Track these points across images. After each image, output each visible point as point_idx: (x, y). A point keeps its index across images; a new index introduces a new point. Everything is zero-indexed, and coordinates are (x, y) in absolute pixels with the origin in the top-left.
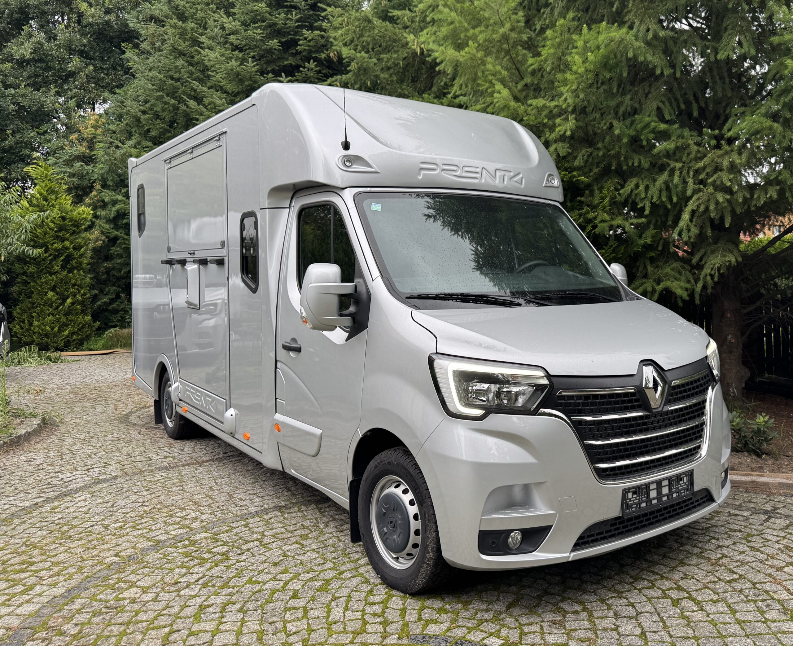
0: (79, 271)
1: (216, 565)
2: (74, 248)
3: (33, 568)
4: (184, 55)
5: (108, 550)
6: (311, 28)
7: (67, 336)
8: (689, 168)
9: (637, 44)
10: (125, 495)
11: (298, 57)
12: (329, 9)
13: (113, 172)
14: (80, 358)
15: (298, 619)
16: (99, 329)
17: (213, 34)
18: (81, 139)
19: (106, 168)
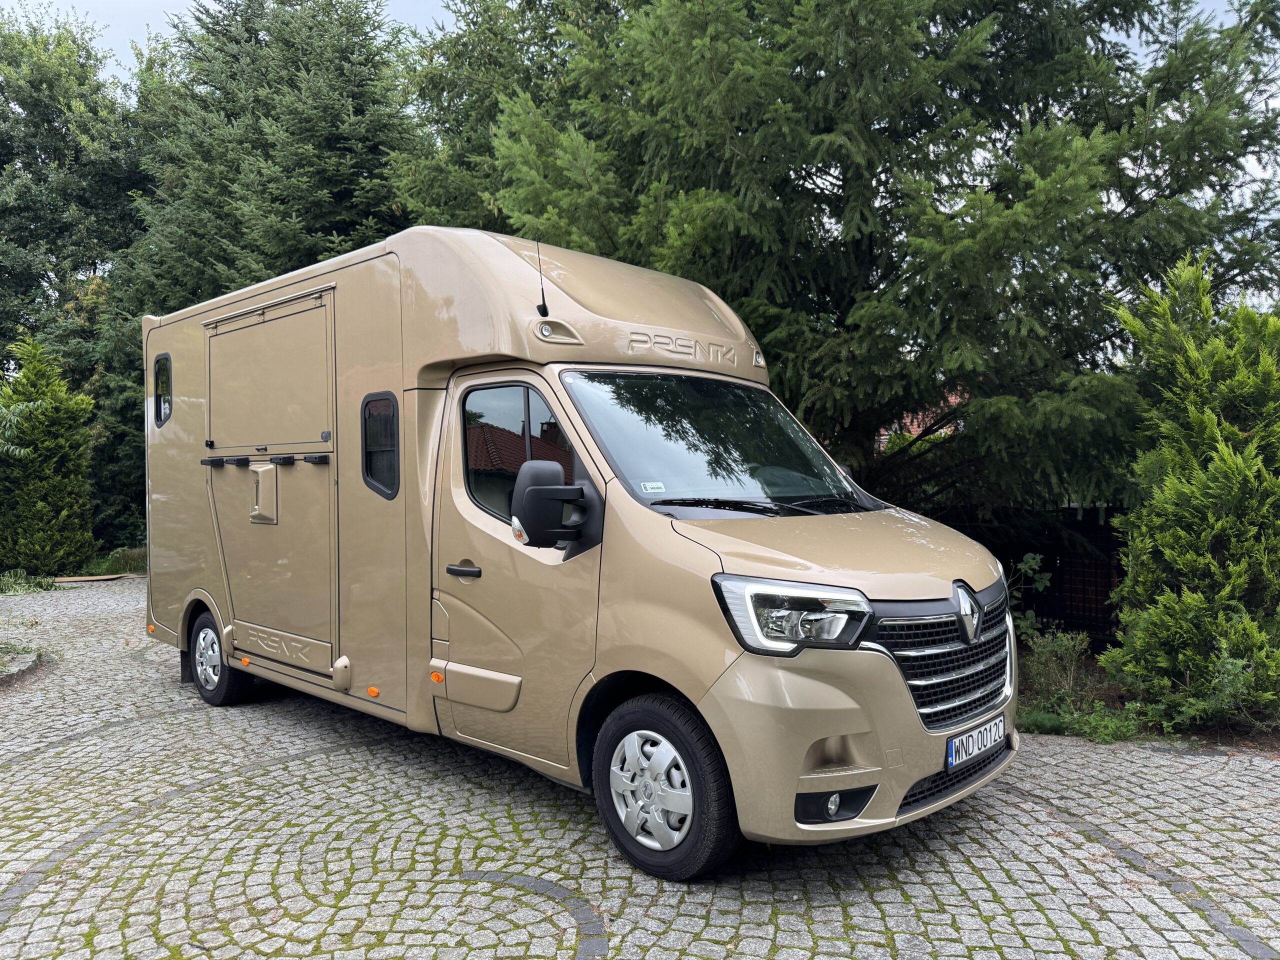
0: (76, 475)
1: (250, 809)
2: (71, 447)
3: (39, 814)
4: (210, 204)
5: (126, 795)
6: (372, 176)
7: (62, 558)
8: (805, 358)
9: (739, 215)
10: (143, 739)
11: (354, 211)
12: (393, 154)
13: (121, 350)
14: (79, 584)
15: (341, 860)
16: (102, 549)
17: (248, 181)
18: (79, 310)
19: (111, 345)
